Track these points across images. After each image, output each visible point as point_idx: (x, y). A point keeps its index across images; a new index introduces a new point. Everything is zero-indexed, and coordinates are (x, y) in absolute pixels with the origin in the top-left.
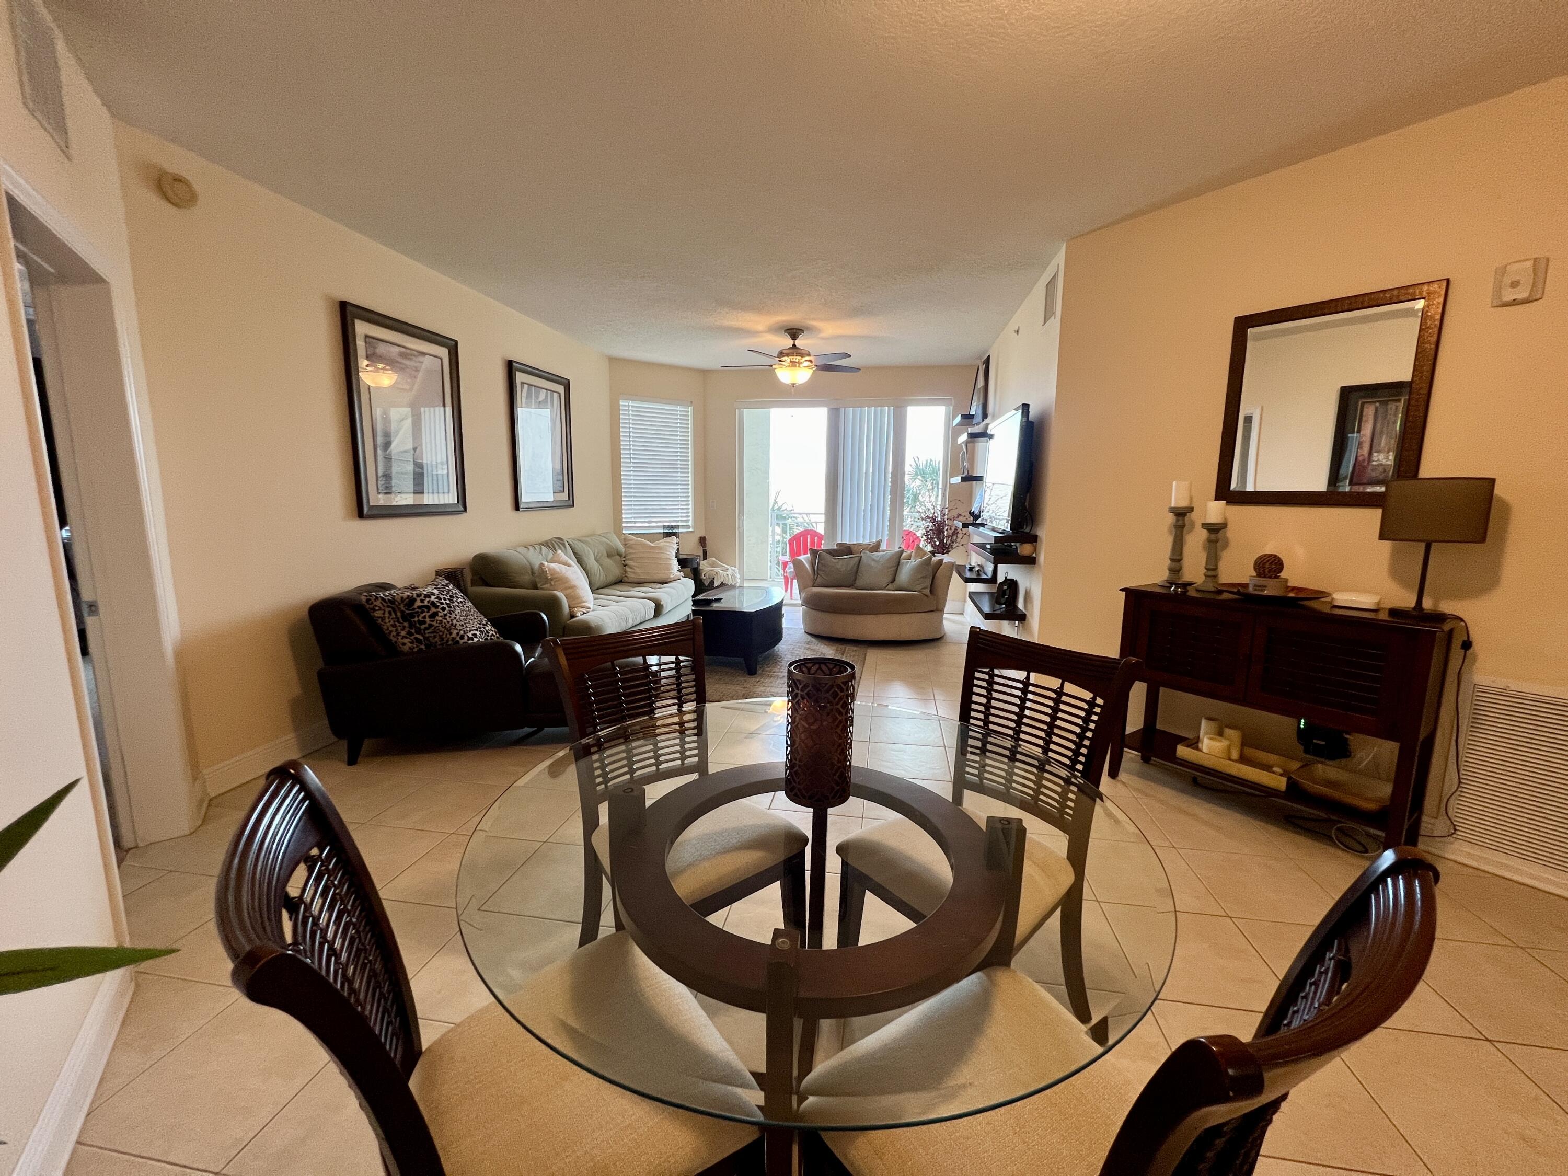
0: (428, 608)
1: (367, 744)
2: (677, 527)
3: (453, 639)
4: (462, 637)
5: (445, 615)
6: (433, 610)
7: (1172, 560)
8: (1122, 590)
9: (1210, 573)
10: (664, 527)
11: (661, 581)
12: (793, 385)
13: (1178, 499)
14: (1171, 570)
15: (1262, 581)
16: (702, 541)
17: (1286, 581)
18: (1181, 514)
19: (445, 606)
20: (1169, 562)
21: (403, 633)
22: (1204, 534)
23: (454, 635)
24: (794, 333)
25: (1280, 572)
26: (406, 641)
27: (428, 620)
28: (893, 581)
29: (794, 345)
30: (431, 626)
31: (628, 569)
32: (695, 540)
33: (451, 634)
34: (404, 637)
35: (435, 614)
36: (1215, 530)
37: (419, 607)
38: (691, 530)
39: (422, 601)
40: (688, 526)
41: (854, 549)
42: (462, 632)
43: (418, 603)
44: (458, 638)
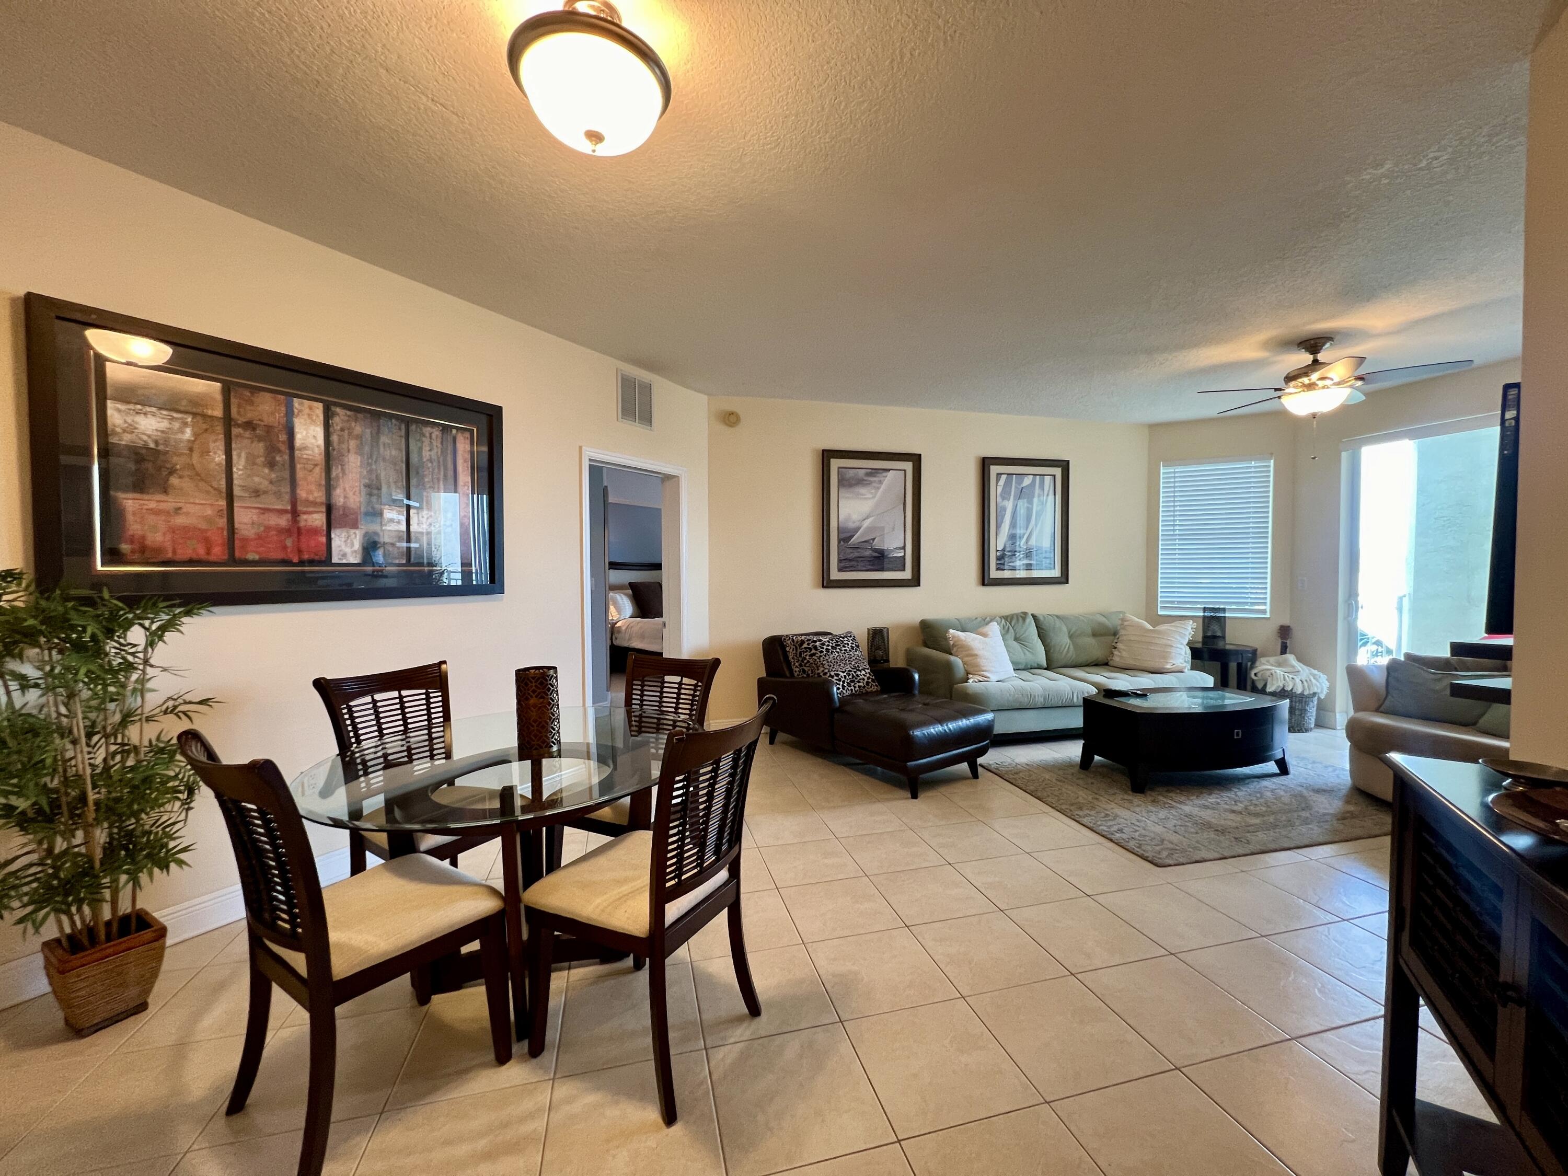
0: (811, 649)
2: (1224, 610)
3: (819, 674)
4: (825, 674)
5: (821, 656)
6: (813, 651)
10: (1205, 609)
12: (1314, 416)
16: (1284, 632)
19: (824, 650)
21: (797, 664)
23: (819, 671)
24: (1313, 344)
26: (797, 669)
27: (807, 657)
29: (1315, 361)
30: (808, 662)
31: (1116, 652)
32: (1273, 627)
33: (818, 670)
34: (797, 667)
35: (814, 654)
37: (805, 648)
38: (1268, 615)
39: (808, 644)
40: (1264, 612)
42: (826, 671)
43: (805, 645)
44: (821, 674)
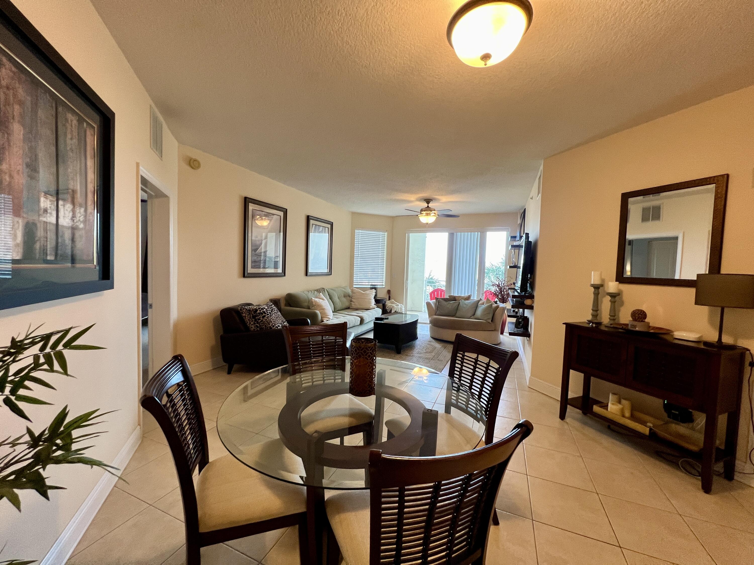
0: (262, 313)
1: (236, 366)
2: (377, 285)
3: (270, 327)
4: (274, 326)
5: (268, 317)
6: (264, 314)
7: (593, 310)
8: (563, 324)
9: (612, 318)
10: (371, 285)
11: (366, 309)
12: (427, 223)
13: (595, 279)
14: (593, 315)
15: (635, 323)
16: (389, 292)
17: (648, 323)
18: (597, 288)
19: (269, 313)
20: (592, 311)
21: (252, 323)
22: (609, 298)
23: (270, 325)
24: (428, 201)
25: (645, 318)
26: (253, 326)
27: (261, 318)
28: (474, 314)
29: (428, 206)
30: (262, 321)
31: (352, 303)
32: (385, 291)
33: (269, 324)
34: (252, 325)
35: (264, 316)
36: (614, 296)
37: (259, 313)
38: (384, 286)
39: (260, 311)
40: (383, 285)
41: (457, 298)
42: (274, 324)
43: (258, 312)
44: (272, 327)
